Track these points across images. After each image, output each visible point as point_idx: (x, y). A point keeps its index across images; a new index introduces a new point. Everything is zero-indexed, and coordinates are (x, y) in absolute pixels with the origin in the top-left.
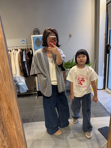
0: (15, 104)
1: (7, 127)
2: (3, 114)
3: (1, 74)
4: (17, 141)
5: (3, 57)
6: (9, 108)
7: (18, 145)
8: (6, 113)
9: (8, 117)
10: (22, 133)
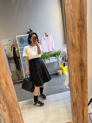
0: (10, 80)
1: (6, 96)
2: (2, 87)
4: (13, 105)
6: (6, 82)
7: (14, 108)
8: (4, 86)
9: (6, 89)
10: (16, 99)
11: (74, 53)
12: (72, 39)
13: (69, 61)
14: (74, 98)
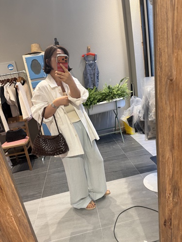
0: (6, 176)
4: (18, 234)
7: (21, 240)
10: (26, 221)
11: (173, 103)
12: (171, 67)
13: (161, 125)
14: (167, 210)
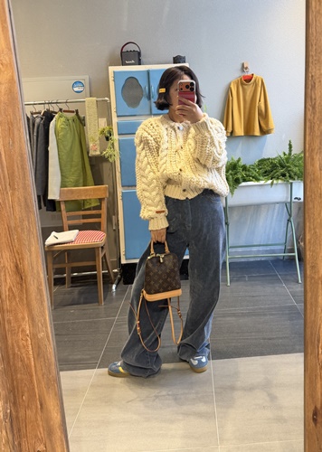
0: (34, 255)
1: (7, 326)
3: (3, 171)
4: (31, 376)
5: (12, 126)
6: (17, 267)
7: (34, 389)
9: (12, 296)
10: (50, 348)
